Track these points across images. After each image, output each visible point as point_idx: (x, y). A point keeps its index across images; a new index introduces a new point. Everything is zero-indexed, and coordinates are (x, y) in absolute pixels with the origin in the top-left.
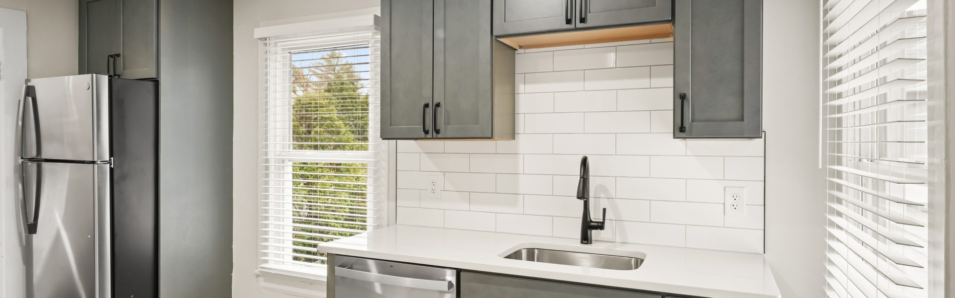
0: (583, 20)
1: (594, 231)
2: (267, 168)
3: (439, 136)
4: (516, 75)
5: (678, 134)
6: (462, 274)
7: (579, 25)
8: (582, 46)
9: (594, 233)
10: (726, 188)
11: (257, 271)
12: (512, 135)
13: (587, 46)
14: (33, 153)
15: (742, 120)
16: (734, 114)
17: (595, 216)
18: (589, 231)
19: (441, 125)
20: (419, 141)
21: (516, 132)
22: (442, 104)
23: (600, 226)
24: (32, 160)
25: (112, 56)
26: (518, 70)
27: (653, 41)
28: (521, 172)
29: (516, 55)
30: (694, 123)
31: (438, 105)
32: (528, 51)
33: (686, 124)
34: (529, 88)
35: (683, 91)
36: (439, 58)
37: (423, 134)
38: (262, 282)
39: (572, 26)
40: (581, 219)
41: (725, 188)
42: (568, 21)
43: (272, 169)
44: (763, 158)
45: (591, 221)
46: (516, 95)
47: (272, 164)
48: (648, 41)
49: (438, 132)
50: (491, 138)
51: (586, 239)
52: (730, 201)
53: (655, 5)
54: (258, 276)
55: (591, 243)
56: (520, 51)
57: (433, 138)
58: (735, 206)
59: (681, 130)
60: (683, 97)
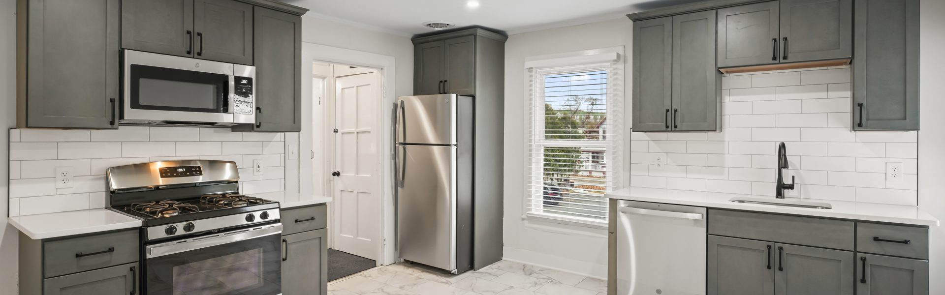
0: (785, 58)
1: (786, 191)
2: (531, 150)
3: (677, 129)
4: (723, 90)
5: (856, 127)
6: (709, 210)
7: (782, 61)
8: (774, 71)
9: (787, 192)
10: (888, 163)
11: (524, 216)
12: (721, 129)
13: (778, 71)
14: (401, 141)
15: (905, 119)
16: (900, 115)
17: (787, 181)
18: (782, 190)
19: (678, 123)
20: (647, 133)
21: (723, 127)
22: (679, 110)
23: (791, 187)
24: (400, 144)
25: (441, 82)
26: (723, 87)
27: (829, 68)
28: (727, 152)
29: (723, 77)
30: (869, 121)
31: (676, 110)
32: (731, 75)
33: (863, 122)
34: (732, 98)
35: (861, 101)
36: (676, 81)
37: (664, 128)
38: (526, 223)
39: (777, 61)
40: (776, 184)
41: (886, 163)
42: (774, 59)
43: (534, 151)
44: (916, 144)
45: (784, 184)
46: (723, 103)
47: (534, 147)
48: (826, 68)
49: (676, 127)
50: (715, 131)
51: (779, 195)
52: (890, 171)
53: (839, 48)
54: (523, 219)
55: (784, 198)
56: (726, 74)
57: (672, 131)
58: (894, 175)
59: (858, 125)
60: (861, 105)
